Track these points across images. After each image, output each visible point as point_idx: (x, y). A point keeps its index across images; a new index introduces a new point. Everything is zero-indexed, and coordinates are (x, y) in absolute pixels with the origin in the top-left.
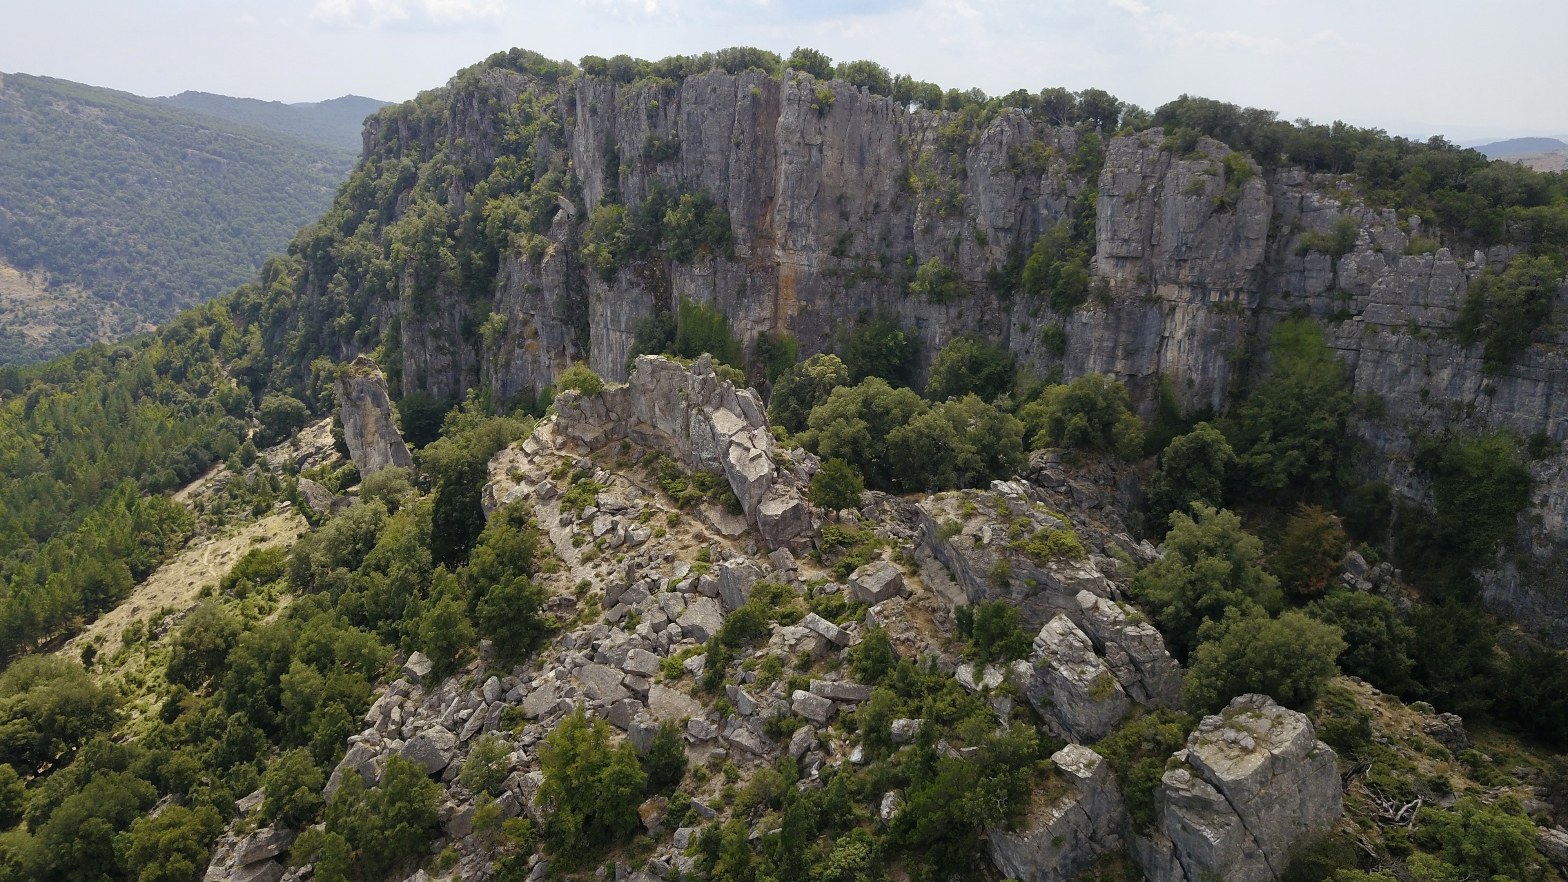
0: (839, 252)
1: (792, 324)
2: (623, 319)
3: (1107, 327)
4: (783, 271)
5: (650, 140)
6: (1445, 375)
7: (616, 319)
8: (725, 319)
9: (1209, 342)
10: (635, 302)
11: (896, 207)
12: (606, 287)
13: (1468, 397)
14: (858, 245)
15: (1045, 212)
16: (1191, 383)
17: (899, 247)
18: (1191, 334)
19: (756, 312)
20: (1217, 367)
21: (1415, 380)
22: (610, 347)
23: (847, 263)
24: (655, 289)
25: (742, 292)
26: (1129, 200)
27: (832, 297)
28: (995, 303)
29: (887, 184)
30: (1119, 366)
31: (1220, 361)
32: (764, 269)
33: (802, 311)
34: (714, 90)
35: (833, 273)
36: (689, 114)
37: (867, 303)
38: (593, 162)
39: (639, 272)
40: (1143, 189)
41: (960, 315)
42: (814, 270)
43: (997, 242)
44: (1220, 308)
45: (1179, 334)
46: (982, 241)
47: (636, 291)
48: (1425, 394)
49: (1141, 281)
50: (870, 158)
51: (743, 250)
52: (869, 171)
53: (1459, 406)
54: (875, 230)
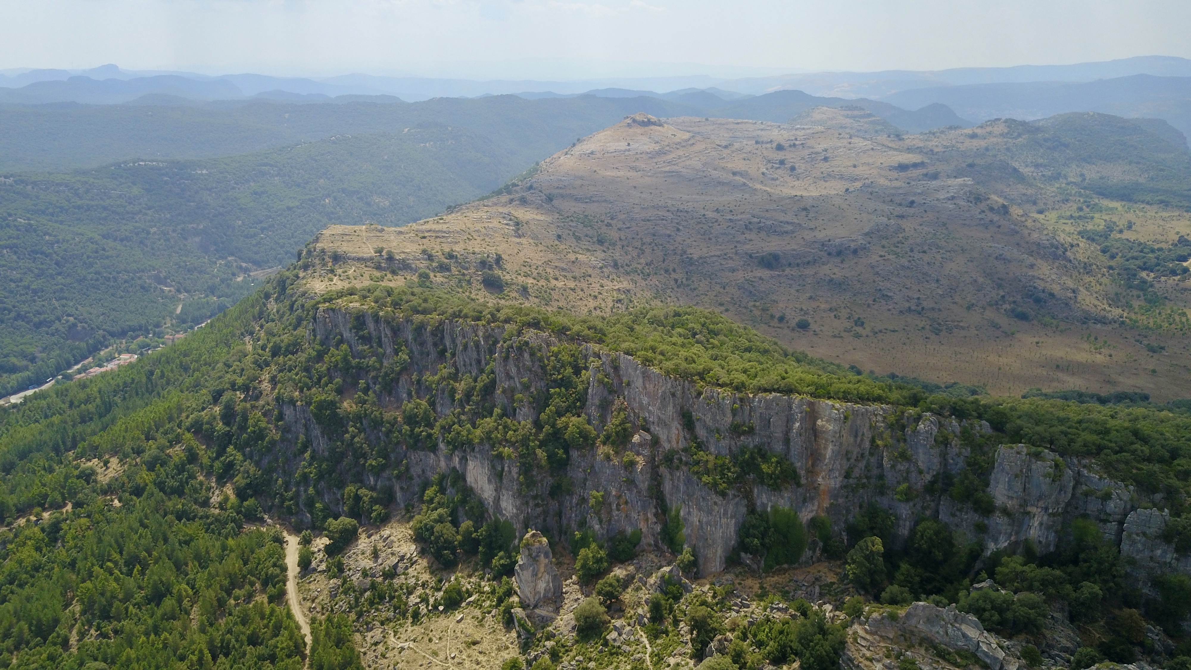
0: (847, 476)
1: (828, 511)
2: (729, 513)
3: (1009, 525)
4: (822, 487)
5: (732, 422)
6: (1159, 552)
7: (725, 513)
8: (796, 513)
9: (1048, 528)
10: (737, 504)
11: (871, 454)
12: (721, 498)
13: (1168, 560)
14: (857, 472)
15: (951, 461)
16: (1040, 542)
17: (875, 472)
18: (1041, 524)
19: (810, 507)
20: (1052, 537)
21: (1147, 553)
22: (721, 527)
23: (851, 481)
24: (747, 497)
25: (804, 501)
26: (1016, 476)
27: (847, 497)
28: (928, 498)
29: (867, 444)
30: (1013, 538)
31: (1053, 534)
32: (815, 488)
33: (832, 504)
34: (777, 404)
35: (846, 487)
36: (761, 413)
37: (863, 498)
38: (673, 419)
39: (739, 490)
40: (1021, 471)
41: (914, 505)
42: (837, 486)
43: (928, 473)
44: (1053, 515)
45: (1036, 524)
46: (921, 472)
47: (737, 499)
48: (1151, 558)
49: (1021, 506)
50: (860, 434)
51: (803, 481)
52: (859, 439)
53: (1165, 563)
54: (862, 464)
